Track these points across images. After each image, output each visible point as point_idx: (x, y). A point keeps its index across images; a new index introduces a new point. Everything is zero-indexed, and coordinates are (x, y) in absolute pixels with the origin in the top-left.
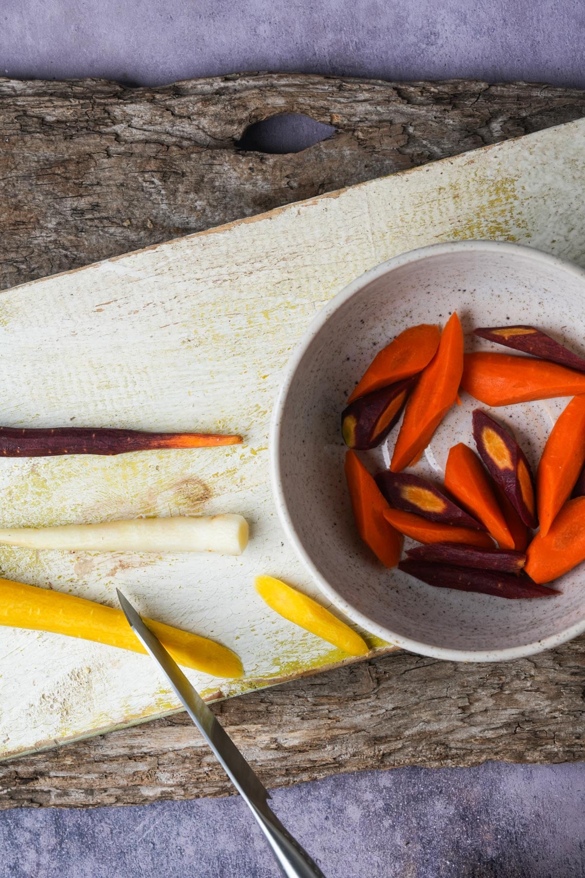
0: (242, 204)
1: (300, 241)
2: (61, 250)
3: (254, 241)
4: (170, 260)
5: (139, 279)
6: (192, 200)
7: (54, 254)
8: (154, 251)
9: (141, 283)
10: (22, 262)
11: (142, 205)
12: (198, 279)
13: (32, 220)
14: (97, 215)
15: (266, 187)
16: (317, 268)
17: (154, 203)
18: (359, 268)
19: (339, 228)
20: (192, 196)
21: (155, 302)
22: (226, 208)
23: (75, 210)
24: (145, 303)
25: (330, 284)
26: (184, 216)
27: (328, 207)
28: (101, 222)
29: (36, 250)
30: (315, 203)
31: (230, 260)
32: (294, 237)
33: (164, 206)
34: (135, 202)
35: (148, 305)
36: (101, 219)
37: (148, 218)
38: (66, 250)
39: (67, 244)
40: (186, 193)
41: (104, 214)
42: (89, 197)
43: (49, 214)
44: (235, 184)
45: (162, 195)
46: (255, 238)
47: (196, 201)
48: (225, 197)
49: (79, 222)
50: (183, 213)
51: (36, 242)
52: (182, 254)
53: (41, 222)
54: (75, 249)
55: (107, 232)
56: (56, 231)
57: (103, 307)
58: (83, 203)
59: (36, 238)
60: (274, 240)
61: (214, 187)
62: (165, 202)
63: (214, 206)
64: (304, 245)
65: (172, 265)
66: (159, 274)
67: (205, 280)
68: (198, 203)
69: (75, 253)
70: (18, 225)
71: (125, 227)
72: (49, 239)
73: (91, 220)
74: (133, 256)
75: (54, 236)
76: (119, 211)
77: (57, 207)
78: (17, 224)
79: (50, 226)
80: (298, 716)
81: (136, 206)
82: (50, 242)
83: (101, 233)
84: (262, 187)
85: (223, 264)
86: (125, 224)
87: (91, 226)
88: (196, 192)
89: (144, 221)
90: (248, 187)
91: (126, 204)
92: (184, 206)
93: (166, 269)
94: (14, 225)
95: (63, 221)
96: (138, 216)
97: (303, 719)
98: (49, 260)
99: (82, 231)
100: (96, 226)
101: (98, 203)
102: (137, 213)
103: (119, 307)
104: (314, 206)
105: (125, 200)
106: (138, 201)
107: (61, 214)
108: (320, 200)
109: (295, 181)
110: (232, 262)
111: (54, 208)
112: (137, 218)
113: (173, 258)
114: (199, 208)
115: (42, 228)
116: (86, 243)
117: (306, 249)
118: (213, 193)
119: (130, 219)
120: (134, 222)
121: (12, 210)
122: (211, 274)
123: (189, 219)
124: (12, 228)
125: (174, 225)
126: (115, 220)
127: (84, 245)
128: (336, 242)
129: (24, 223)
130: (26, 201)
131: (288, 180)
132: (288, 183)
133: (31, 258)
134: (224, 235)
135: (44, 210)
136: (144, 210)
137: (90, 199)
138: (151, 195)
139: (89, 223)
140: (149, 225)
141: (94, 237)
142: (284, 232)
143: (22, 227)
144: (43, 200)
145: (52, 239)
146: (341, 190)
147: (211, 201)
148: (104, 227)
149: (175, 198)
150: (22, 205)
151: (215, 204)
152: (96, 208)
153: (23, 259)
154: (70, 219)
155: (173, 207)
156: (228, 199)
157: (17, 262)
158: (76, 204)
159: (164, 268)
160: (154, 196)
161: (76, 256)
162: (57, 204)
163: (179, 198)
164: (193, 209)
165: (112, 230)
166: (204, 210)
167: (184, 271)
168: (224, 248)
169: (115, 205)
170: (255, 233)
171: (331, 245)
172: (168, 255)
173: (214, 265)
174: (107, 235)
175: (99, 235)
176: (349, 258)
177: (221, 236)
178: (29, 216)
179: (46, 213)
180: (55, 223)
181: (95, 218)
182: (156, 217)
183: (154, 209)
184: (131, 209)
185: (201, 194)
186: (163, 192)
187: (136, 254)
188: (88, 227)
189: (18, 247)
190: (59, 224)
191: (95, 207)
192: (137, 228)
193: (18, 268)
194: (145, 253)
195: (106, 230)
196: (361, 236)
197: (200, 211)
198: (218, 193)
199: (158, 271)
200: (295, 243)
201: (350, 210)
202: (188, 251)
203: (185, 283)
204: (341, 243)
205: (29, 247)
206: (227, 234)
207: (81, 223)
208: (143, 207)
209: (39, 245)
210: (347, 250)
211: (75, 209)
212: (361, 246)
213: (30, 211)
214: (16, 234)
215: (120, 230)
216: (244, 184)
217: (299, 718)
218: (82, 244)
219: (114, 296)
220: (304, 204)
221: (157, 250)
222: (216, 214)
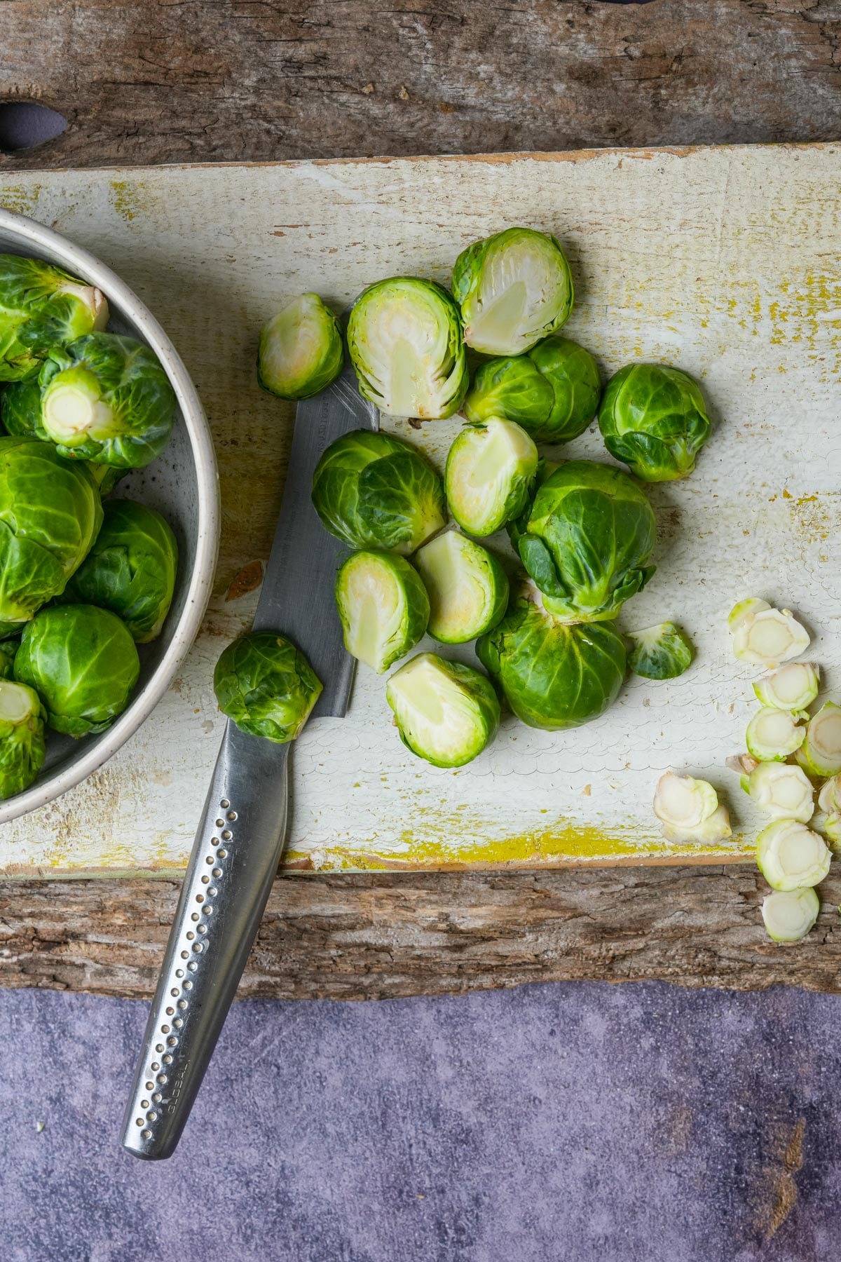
0: (551, 75)
2: (261, 122)
6: (473, 62)
7: (249, 127)
10: (199, 135)
11: (394, 62)
13: (220, 71)
14: (322, 72)
15: (590, 51)
17: (413, 62)
20: (473, 55)
22: (524, 79)
23: (288, 62)
26: (459, 85)
28: (328, 84)
29: (222, 118)
33: (428, 68)
34: (383, 58)
36: (328, 79)
37: (403, 84)
38: (269, 122)
39: (272, 113)
40: (466, 50)
41: (333, 72)
42: (312, 44)
43: (246, 64)
44: (543, 42)
45: (428, 51)
47: (479, 64)
48: (524, 63)
49: (293, 81)
50: (458, 81)
51: (223, 105)
53: (234, 75)
54: (283, 122)
55: (336, 101)
56: (257, 92)
58: (302, 52)
59: (223, 99)
61: (509, 46)
62: (431, 61)
63: (507, 75)
68: (483, 67)
69: (283, 128)
70: (198, 76)
71: (364, 95)
72: (243, 103)
73: (312, 79)
75: (252, 100)
76: (357, 69)
77: (261, 54)
78: (195, 74)
79: (247, 82)
80: (486, 882)
81: (384, 64)
82: (245, 107)
83: (327, 101)
84: (585, 53)
86: (366, 90)
87: (311, 89)
88: (482, 49)
89: (396, 89)
90: (563, 50)
91: (369, 59)
92: (460, 71)
94: (192, 76)
95: (268, 77)
96: (386, 79)
97: (493, 887)
98: (241, 135)
99: (296, 96)
100: (319, 90)
101: (325, 54)
102: (386, 75)
105: (369, 53)
106: (388, 56)
107: (266, 66)
109: (637, 47)
111: (257, 56)
112: (384, 82)
114: (482, 75)
115: (234, 85)
116: (301, 114)
118: (508, 54)
119: (373, 83)
120: (380, 88)
121: (190, 54)
123: (466, 91)
124: (188, 80)
125: (441, 98)
126: (349, 82)
127: (298, 116)
129: (207, 74)
130: (213, 41)
131: (626, 45)
132: (626, 50)
133: (212, 130)
134: (498, 169)
135: (240, 57)
136: (396, 71)
137: (314, 47)
138: (409, 48)
139: (309, 84)
140: (403, 94)
141: (315, 105)
143: (203, 80)
144: (241, 42)
145: (249, 102)
147: (502, 66)
148: (332, 92)
149: (447, 58)
150: (207, 46)
151: (508, 71)
152: (322, 61)
153: (201, 130)
154: (280, 74)
155: (442, 70)
156: (529, 66)
157: (190, 134)
158: (291, 52)
160: (415, 51)
161: (284, 132)
162: (262, 49)
163: (454, 58)
164: (473, 77)
165: (344, 98)
166: (491, 79)
168: (492, 189)
169: (351, 60)
174: (335, 105)
175: (323, 103)
178: (216, 64)
179: (242, 62)
180: (255, 79)
181: (319, 77)
182: (414, 84)
183: (413, 70)
184: (376, 67)
185: (488, 54)
186: (429, 46)
188: (306, 90)
189: (194, 112)
190: (262, 80)
191: (320, 59)
192: (384, 98)
193: (191, 143)
195: (335, 96)
197: (484, 80)
198: (514, 55)
205: (211, 113)
206: (503, 169)
207: (297, 82)
208: (396, 67)
209: (227, 109)
211: (289, 60)
213: (218, 56)
214: (192, 91)
215: (357, 98)
216: (557, 45)
217: (487, 886)
218: (294, 115)
222: (510, 87)
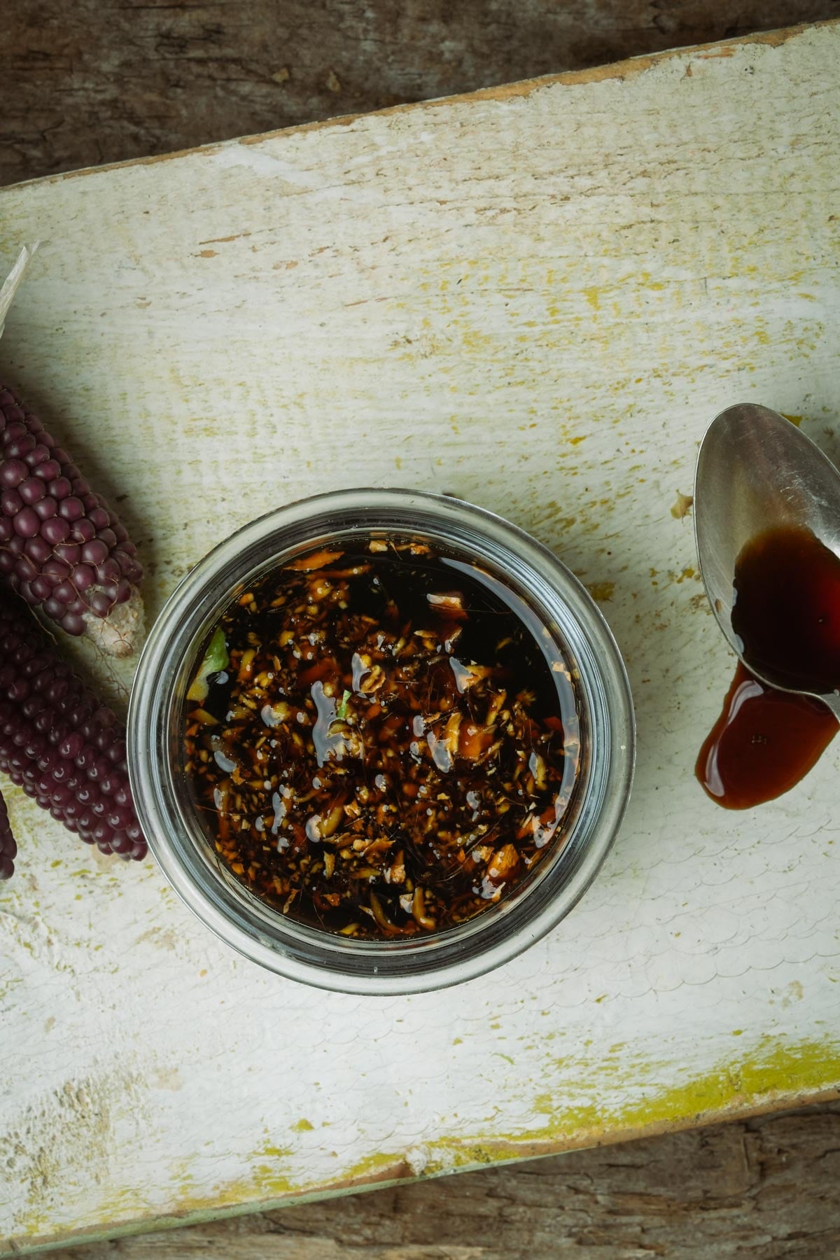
0: (547, 56)
1: (686, 136)
2: (125, 123)
3: (579, 126)
4: (383, 152)
5: (306, 191)
6: (433, 36)
7: (108, 131)
8: (346, 128)
9: (311, 199)
10: (35, 144)
11: (319, 37)
12: (442, 203)
13: (66, 51)
14: (215, 52)
15: (604, 22)
16: (720, 201)
17: (347, 37)
18: (816, 209)
19: (778, 114)
20: (434, 27)
21: (338, 246)
22: (508, 61)
23: (167, 39)
24: (316, 246)
25: (745, 242)
26: (413, 70)
27: (758, 65)
28: (224, 69)
29: (68, 119)
30: (728, 54)
31: (520, 165)
32: (673, 126)
33: (368, 46)
34: (304, 32)
35: (321, 250)
36: (223, 62)
37: (331, 68)
38: (138, 123)
39: (141, 110)
40: (423, 20)
41: (229, 52)
42: (200, 12)
43: (105, 42)
44: (535, 9)
45: (368, 21)
46: (583, 119)
47: (443, 40)
48: (509, 38)
49: (172, 64)
50: (412, 65)
51: (69, 101)
52: (411, 141)
53: (86, 57)
54: (156, 124)
55: (234, 93)
56: (119, 80)
57: (215, 247)
58: (185, 23)
59: (70, 91)
60: (626, 128)
61: (486, 13)
62: (372, 35)
63: (483, 56)
64: (693, 146)
65: (384, 163)
66: (353, 183)
67: (458, 204)
68: (448, 45)
69: (158, 132)
70: (35, 59)
71: (275, 84)
72: (100, 97)
73: (201, 61)
74: (298, 136)
75: (112, 92)
76: (265, 47)
77: (126, 26)
78: (30, 56)
79: (106, 67)
81: (305, 40)
82: (102, 103)
83: (220, 93)
84: (597, 23)
85: (503, 171)
86: (278, 77)
87: (199, 76)
88: (446, 19)
89: (323, 75)
90: (564, 18)
91: (282, 32)
92: (414, 49)
93: (370, 172)
94: (24, 58)
95: (134, 58)
96: (307, 62)
98: (96, 142)
99: (177, 86)
100: (211, 77)
101: (219, 25)
102: (306, 55)
103: (254, 250)
104: (724, 60)
105: (282, 25)
106: (310, 28)
107: (131, 43)
108: (739, 46)
109: (671, 16)
110: (525, 170)
111: (119, 29)
112: (304, 66)
113: (390, 148)
114: (447, 55)
115: (86, 70)
116: (184, 112)
117: (698, 156)
118: (484, 25)
119: (289, 67)
120: (298, 74)
121: (23, 26)
122: (473, 193)
123: (424, 78)
124: (20, 64)
125: (388, 89)
126: (253, 66)
127: (179, 116)
128: (768, 145)
129: (47, 56)
130: (56, 9)
131: (656, 12)
132: (655, 19)
133: (55, 135)
134: (512, 107)
135: (95, 31)
136: (322, 51)
137: (203, 16)
138: (341, 17)
139: (196, 69)
140: (332, 83)
141: (203, 100)
142: (650, 112)
143: (40, 64)
144: (96, 10)
145: (107, 96)
146: (789, 29)
147: (476, 43)
148: (229, 80)
149: (396, 30)
150: (46, 15)
151: (485, 49)
152: (215, 36)
153: (36, 136)
154: (152, 55)
155: (390, 49)
156: (515, 43)
157: (22, 141)
158: (168, 23)
159: (365, 170)
160: (349, 22)
161: (158, 138)
162: (128, 20)
163: (406, 31)
164: (434, 58)
165: (246, 88)
166: (460, 62)
167: (411, 181)
168: (508, 137)
169: (257, 34)
170: (584, 108)
171: (755, 151)
172: (378, 140)
173: (483, 173)
174: (234, 99)
175: (216, 97)
176: (796, 185)
177: (504, 108)
178: (60, 42)
179: (98, 39)
180: (117, 62)
181: (210, 59)
182: (348, 69)
183: (346, 49)
184: (292, 45)
185: (455, 26)
186: (370, 14)
187: (305, 131)
188: (191, 78)
189: (28, 110)
190: (126, 64)
191: (212, 34)
192: (304, 88)
193: (24, 155)
194: (325, 131)
195: (233, 86)
196: (827, 138)
197: (449, 62)
198: (493, 27)
199: (352, 176)
200: (673, 140)
201: (807, 77)
202: (426, 137)
203: (411, 208)
204: (781, 150)
205: (52, 111)
206: (520, 106)
207: (177, 67)
208: (321, 44)
209: (76, 107)
210: (791, 166)
211: (167, 36)
212: (825, 160)
213: (64, 30)
214: (26, 80)
215: (265, 89)
216: (555, 13)
218: (173, 113)
219: (246, 225)
220: (702, 53)
221: (353, 126)
222: (487, 72)
